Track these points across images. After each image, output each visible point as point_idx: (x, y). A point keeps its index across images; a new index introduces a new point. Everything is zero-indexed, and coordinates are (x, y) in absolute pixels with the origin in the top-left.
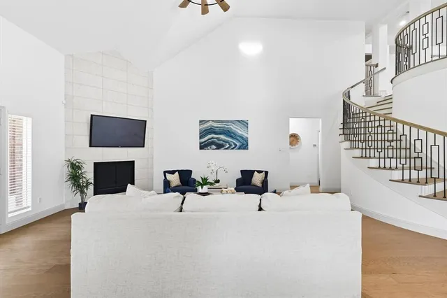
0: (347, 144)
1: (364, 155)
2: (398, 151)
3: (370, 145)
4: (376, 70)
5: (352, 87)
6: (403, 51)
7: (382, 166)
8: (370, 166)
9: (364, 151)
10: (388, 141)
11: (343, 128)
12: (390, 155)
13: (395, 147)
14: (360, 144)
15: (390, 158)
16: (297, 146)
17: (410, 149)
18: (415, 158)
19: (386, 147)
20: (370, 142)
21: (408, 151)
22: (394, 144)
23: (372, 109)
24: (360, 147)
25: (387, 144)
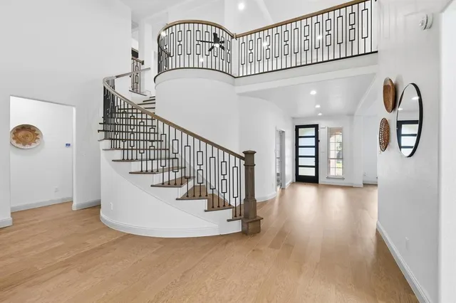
0: (107, 143)
1: (126, 158)
2: (159, 151)
3: (132, 145)
4: (143, 67)
5: (117, 77)
6: (163, 55)
7: (144, 169)
8: (133, 171)
9: (126, 151)
10: (150, 141)
11: (104, 123)
12: (152, 157)
13: (156, 148)
14: (122, 143)
15: (152, 160)
16: (33, 145)
17: (169, 149)
18: (173, 159)
19: (148, 148)
20: (132, 142)
21: (167, 151)
22: (155, 144)
23: (143, 107)
24: (122, 147)
25: (149, 144)
